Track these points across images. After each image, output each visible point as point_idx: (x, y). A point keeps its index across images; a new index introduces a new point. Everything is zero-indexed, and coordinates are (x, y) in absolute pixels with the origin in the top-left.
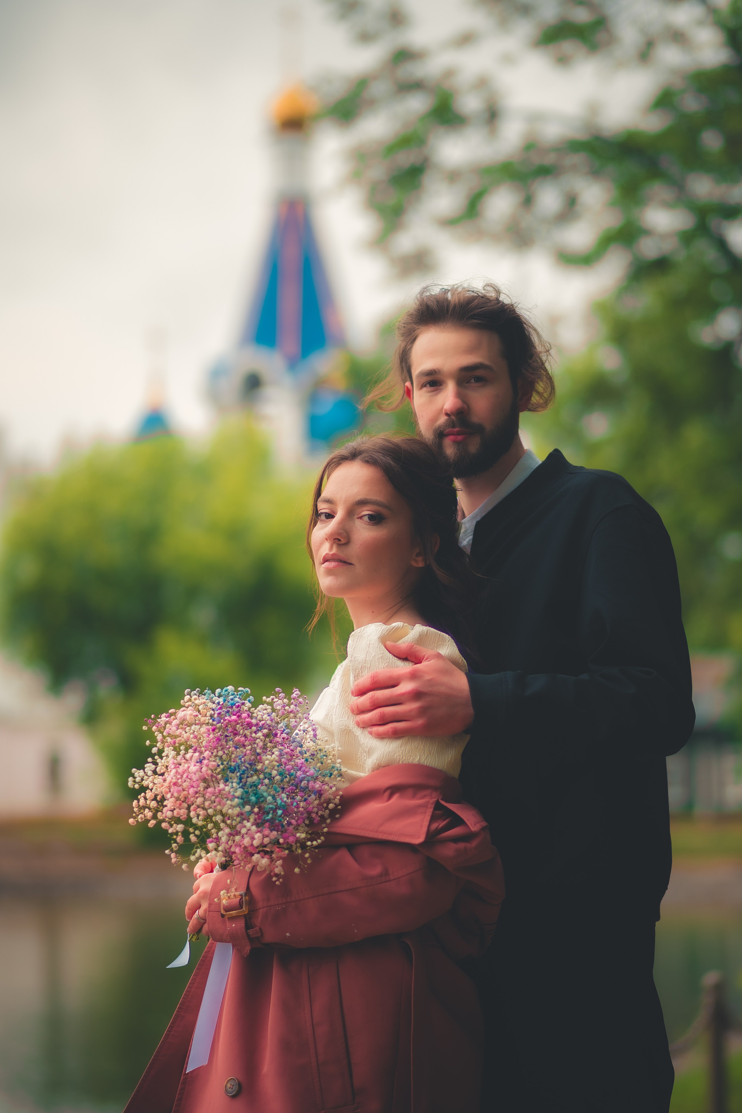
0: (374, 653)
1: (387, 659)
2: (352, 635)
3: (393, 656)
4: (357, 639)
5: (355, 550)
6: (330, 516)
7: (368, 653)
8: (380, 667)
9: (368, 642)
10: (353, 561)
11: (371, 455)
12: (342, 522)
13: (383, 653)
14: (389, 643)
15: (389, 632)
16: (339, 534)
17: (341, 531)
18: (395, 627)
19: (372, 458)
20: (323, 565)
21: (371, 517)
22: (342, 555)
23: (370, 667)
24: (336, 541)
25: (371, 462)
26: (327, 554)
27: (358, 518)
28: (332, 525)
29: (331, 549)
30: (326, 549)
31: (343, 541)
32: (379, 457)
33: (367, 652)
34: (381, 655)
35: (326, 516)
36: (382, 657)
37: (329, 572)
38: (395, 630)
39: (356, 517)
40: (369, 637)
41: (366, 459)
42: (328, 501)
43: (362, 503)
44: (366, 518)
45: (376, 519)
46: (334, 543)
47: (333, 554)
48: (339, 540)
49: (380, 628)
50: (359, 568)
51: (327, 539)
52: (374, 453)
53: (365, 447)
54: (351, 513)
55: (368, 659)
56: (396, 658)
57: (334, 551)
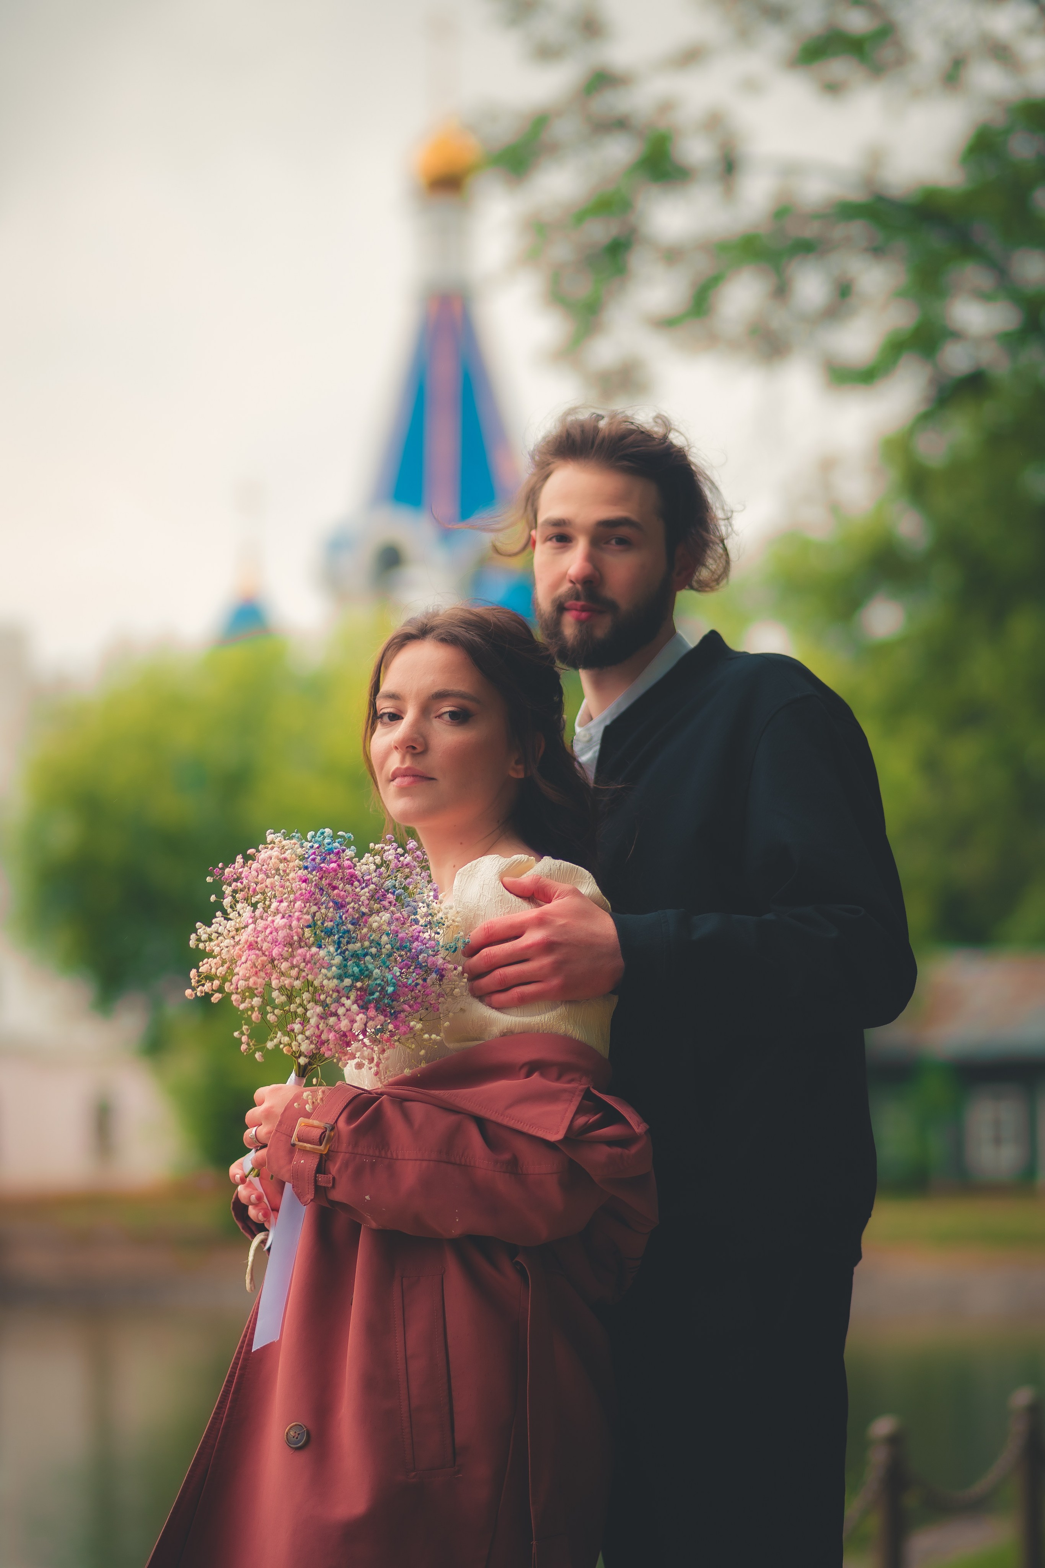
0: (490, 896)
1: (509, 902)
2: (459, 873)
3: (515, 897)
4: (466, 878)
5: (436, 759)
6: (395, 717)
7: (482, 896)
8: (499, 914)
9: (482, 883)
10: (436, 774)
11: (449, 630)
12: (416, 725)
13: (502, 895)
14: (507, 879)
15: (509, 867)
16: (414, 740)
17: (416, 736)
18: (517, 860)
19: (451, 634)
20: (394, 783)
21: (453, 715)
22: (420, 768)
23: (484, 916)
24: (410, 750)
25: (448, 639)
26: (398, 769)
27: (436, 717)
28: (401, 729)
29: (403, 761)
30: (395, 762)
31: (419, 749)
32: (460, 631)
33: (480, 896)
34: (500, 898)
35: (389, 717)
36: (501, 900)
37: (403, 791)
38: (516, 865)
39: (433, 715)
40: (483, 877)
41: (443, 636)
42: (393, 696)
43: (441, 696)
44: (447, 717)
45: (460, 717)
46: (407, 752)
47: (407, 769)
48: (414, 748)
49: (497, 862)
50: (444, 784)
51: (396, 748)
52: (453, 628)
53: (440, 621)
54: (426, 710)
55: (481, 904)
56: (520, 900)
57: (407, 764)
